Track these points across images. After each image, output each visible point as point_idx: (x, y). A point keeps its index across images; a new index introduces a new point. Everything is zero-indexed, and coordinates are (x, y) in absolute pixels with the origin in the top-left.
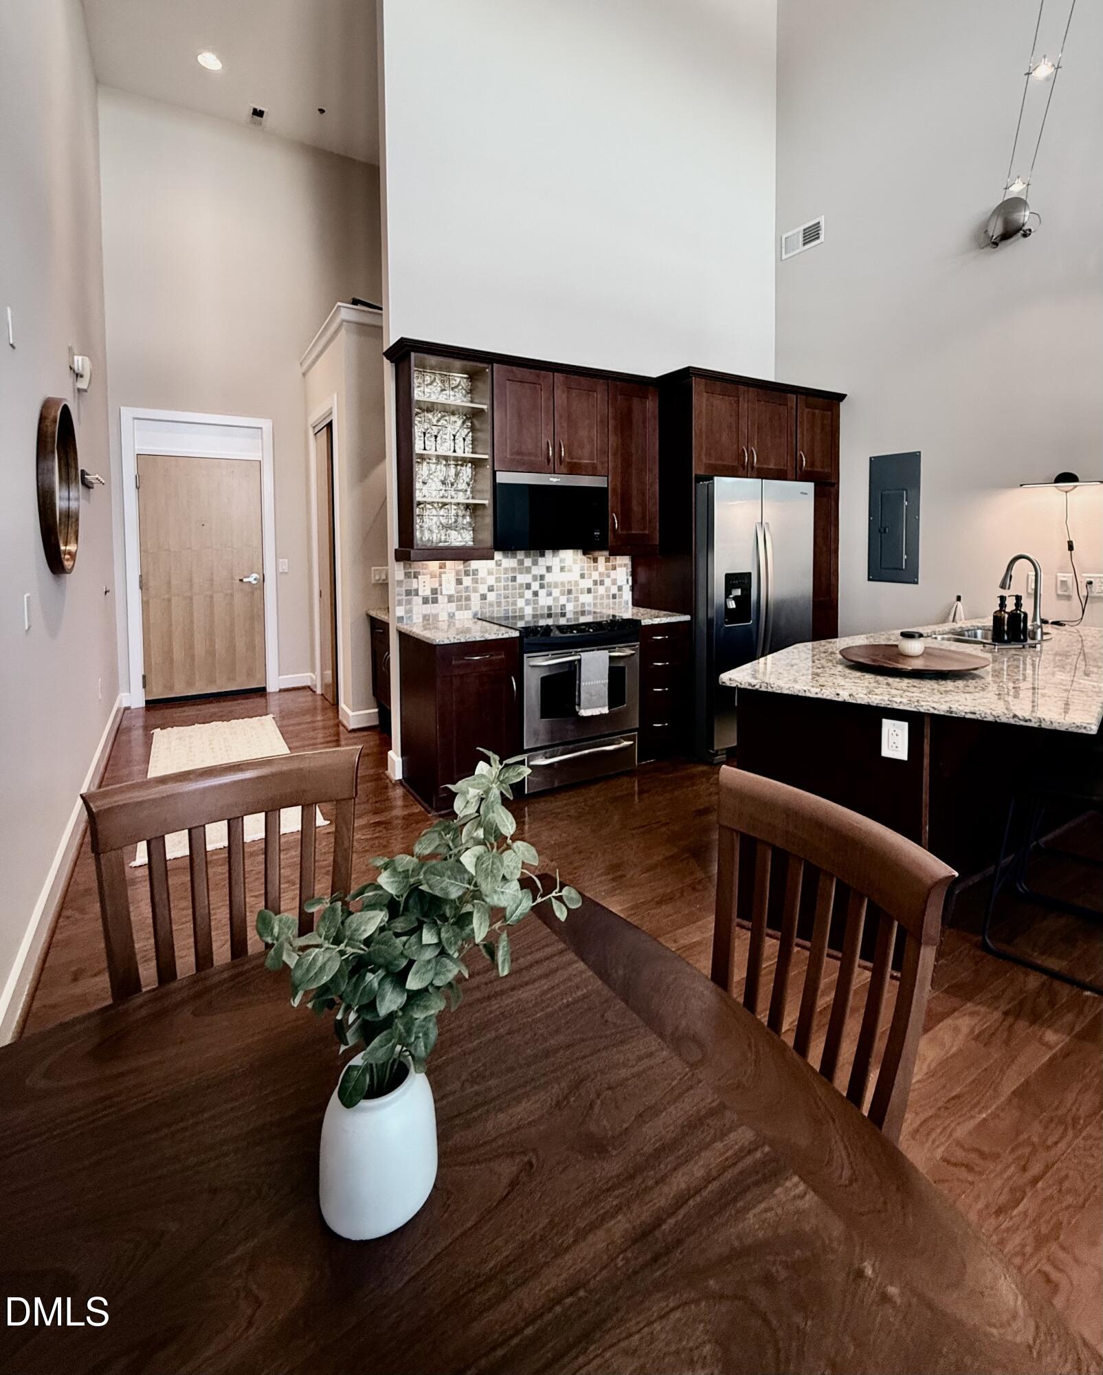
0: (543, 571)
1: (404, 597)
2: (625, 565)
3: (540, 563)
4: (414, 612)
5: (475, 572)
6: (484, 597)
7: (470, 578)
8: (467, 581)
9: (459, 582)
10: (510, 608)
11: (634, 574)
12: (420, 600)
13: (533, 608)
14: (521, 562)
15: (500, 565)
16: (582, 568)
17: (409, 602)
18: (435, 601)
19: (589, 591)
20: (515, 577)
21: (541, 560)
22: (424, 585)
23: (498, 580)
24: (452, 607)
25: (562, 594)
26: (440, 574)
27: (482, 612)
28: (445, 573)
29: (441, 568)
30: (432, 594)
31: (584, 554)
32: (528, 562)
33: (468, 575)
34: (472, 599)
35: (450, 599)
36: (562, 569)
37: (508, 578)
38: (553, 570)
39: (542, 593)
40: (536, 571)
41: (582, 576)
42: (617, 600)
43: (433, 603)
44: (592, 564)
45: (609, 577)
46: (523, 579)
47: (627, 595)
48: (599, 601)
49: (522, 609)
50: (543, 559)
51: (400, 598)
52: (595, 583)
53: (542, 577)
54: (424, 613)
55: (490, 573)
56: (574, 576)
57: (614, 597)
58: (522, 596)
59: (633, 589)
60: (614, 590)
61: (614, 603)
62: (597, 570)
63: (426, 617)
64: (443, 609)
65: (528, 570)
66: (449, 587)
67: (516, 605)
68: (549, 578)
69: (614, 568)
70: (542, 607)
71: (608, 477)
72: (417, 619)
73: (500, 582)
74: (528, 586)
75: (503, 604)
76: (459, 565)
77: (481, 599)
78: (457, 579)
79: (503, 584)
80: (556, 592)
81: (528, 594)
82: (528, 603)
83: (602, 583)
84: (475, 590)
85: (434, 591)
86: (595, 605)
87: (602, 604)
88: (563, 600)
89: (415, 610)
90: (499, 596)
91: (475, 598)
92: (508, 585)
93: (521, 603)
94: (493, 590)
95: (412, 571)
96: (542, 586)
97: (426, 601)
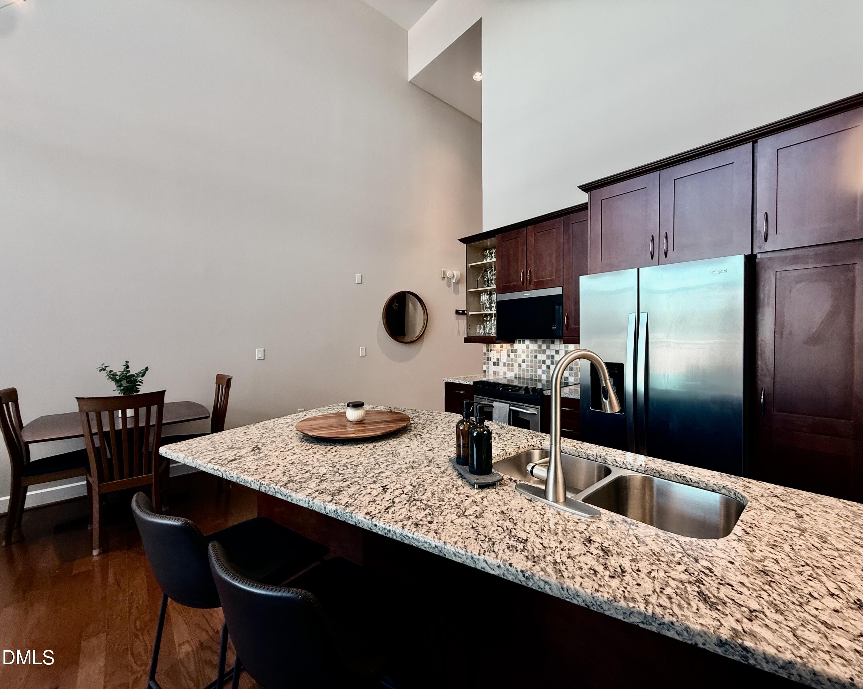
0: (553, 353)
1: (486, 361)
3: (551, 348)
4: (490, 369)
6: (520, 365)
7: (513, 354)
8: (512, 355)
9: (509, 356)
10: (534, 374)
12: (492, 363)
13: (547, 376)
14: (540, 347)
15: (528, 348)
17: (488, 364)
18: (498, 364)
20: (536, 355)
21: (552, 346)
22: (493, 355)
23: (527, 356)
24: (505, 369)
26: (501, 350)
27: (519, 374)
28: (502, 350)
29: (501, 348)
30: (497, 361)
32: (544, 347)
33: (513, 352)
34: (514, 366)
35: (505, 364)
37: (532, 356)
40: (549, 352)
43: (497, 365)
46: (541, 357)
49: (540, 376)
50: (553, 345)
51: (484, 361)
53: (553, 357)
54: (495, 370)
55: (523, 352)
58: (540, 367)
63: (494, 373)
64: (501, 369)
65: (544, 352)
66: (504, 358)
67: (537, 373)
68: (557, 358)
72: (491, 372)
73: (528, 357)
74: (544, 362)
75: (530, 371)
76: (508, 347)
77: (519, 367)
78: (508, 354)
79: (529, 359)
82: (543, 372)
84: (516, 361)
85: (498, 359)
89: (490, 367)
90: (527, 366)
91: (516, 365)
92: (532, 360)
93: (539, 372)
94: (524, 362)
95: (488, 348)
96: (552, 363)
97: (494, 364)
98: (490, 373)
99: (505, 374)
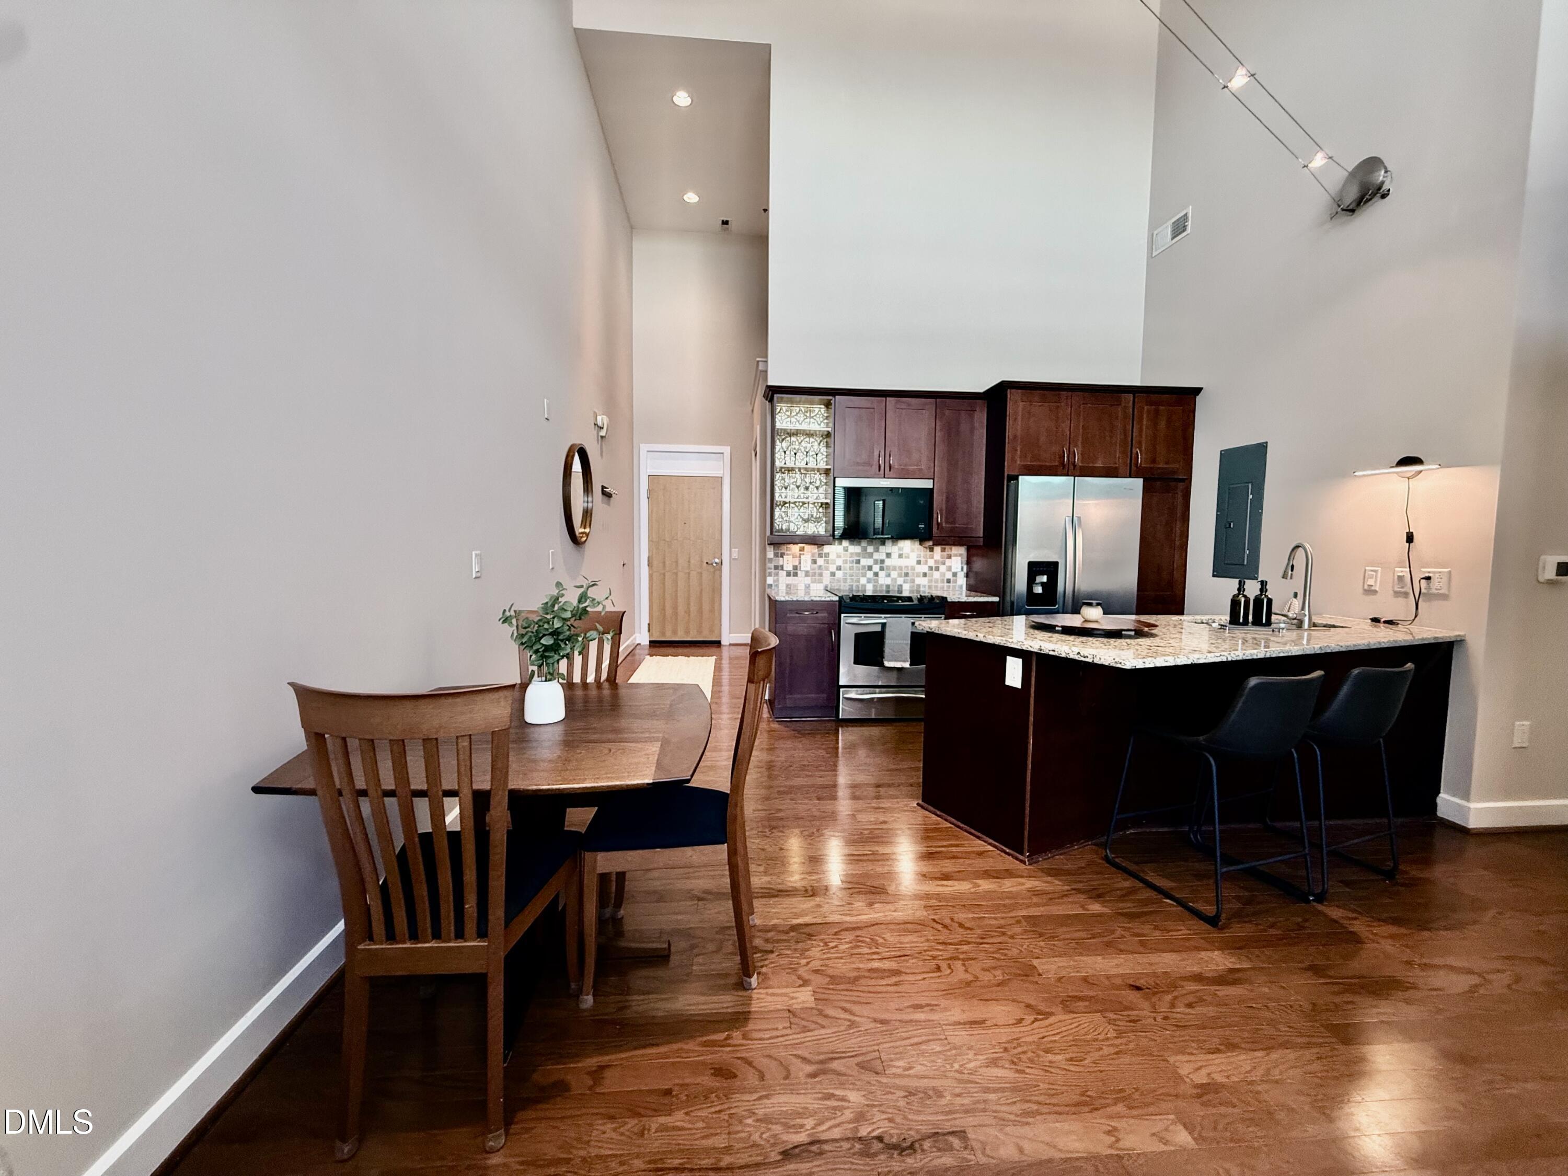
0: (883, 556)
1: (773, 570)
2: (960, 555)
3: (880, 550)
4: (780, 582)
5: (827, 555)
6: (833, 574)
7: (822, 559)
8: (820, 561)
9: (814, 562)
10: (855, 584)
11: (968, 563)
12: (784, 573)
13: (874, 586)
14: (865, 549)
15: (847, 551)
16: (919, 556)
17: (777, 574)
18: (796, 575)
19: (925, 575)
20: (859, 560)
21: (882, 548)
22: (788, 562)
23: (845, 562)
24: (808, 580)
25: (900, 575)
26: (800, 554)
27: (831, 586)
28: (804, 555)
29: (800, 551)
30: (794, 569)
31: (921, 544)
32: (870, 549)
33: (822, 557)
34: (824, 575)
35: (807, 574)
36: (900, 556)
37: (853, 561)
38: (892, 556)
39: (882, 574)
40: (876, 556)
41: (919, 562)
42: (951, 584)
43: (794, 576)
44: (928, 553)
45: (944, 564)
46: (865, 562)
47: (962, 581)
48: (933, 584)
49: (864, 586)
50: (884, 547)
51: (770, 571)
52: (931, 568)
53: (882, 561)
54: (788, 582)
55: (839, 556)
56: (912, 561)
57: (949, 581)
58: (864, 575)
59: (967, 576)
60: (949, 575)
61: (949, 587)
62: (933, 558)
63: (788, 586)
64: (801, 581)
65: (871, 555)
66: (806, 564)
67: (859, 582)
68: (888, 562)
69: (949, 557)
70: (881, 585)
71: (933, 479)
72: (782, 587)
73: (847, 563)
74: (870, 568)
75: (848, 581)
76: (814, 549)
77: (831, 576)
78: (813, 559)
79: (848, 565)
80: (894, 574)
81: (870, 574)
82: (869, 581)
83: (937, 569)
84: (827, 569)
85: (795, 568)
86: (930, 587)
87: (936, 587)
88: (900, 581)
89: (781, 579)
90: (845, 574)
91: (827, 574)
92: (853, 566)
93: (863, 581)
94: (840, 569)
95: (779, 552)
96: (882, 569)
97: (788, 574)
98: (780, 588)
99: (808, 587)
